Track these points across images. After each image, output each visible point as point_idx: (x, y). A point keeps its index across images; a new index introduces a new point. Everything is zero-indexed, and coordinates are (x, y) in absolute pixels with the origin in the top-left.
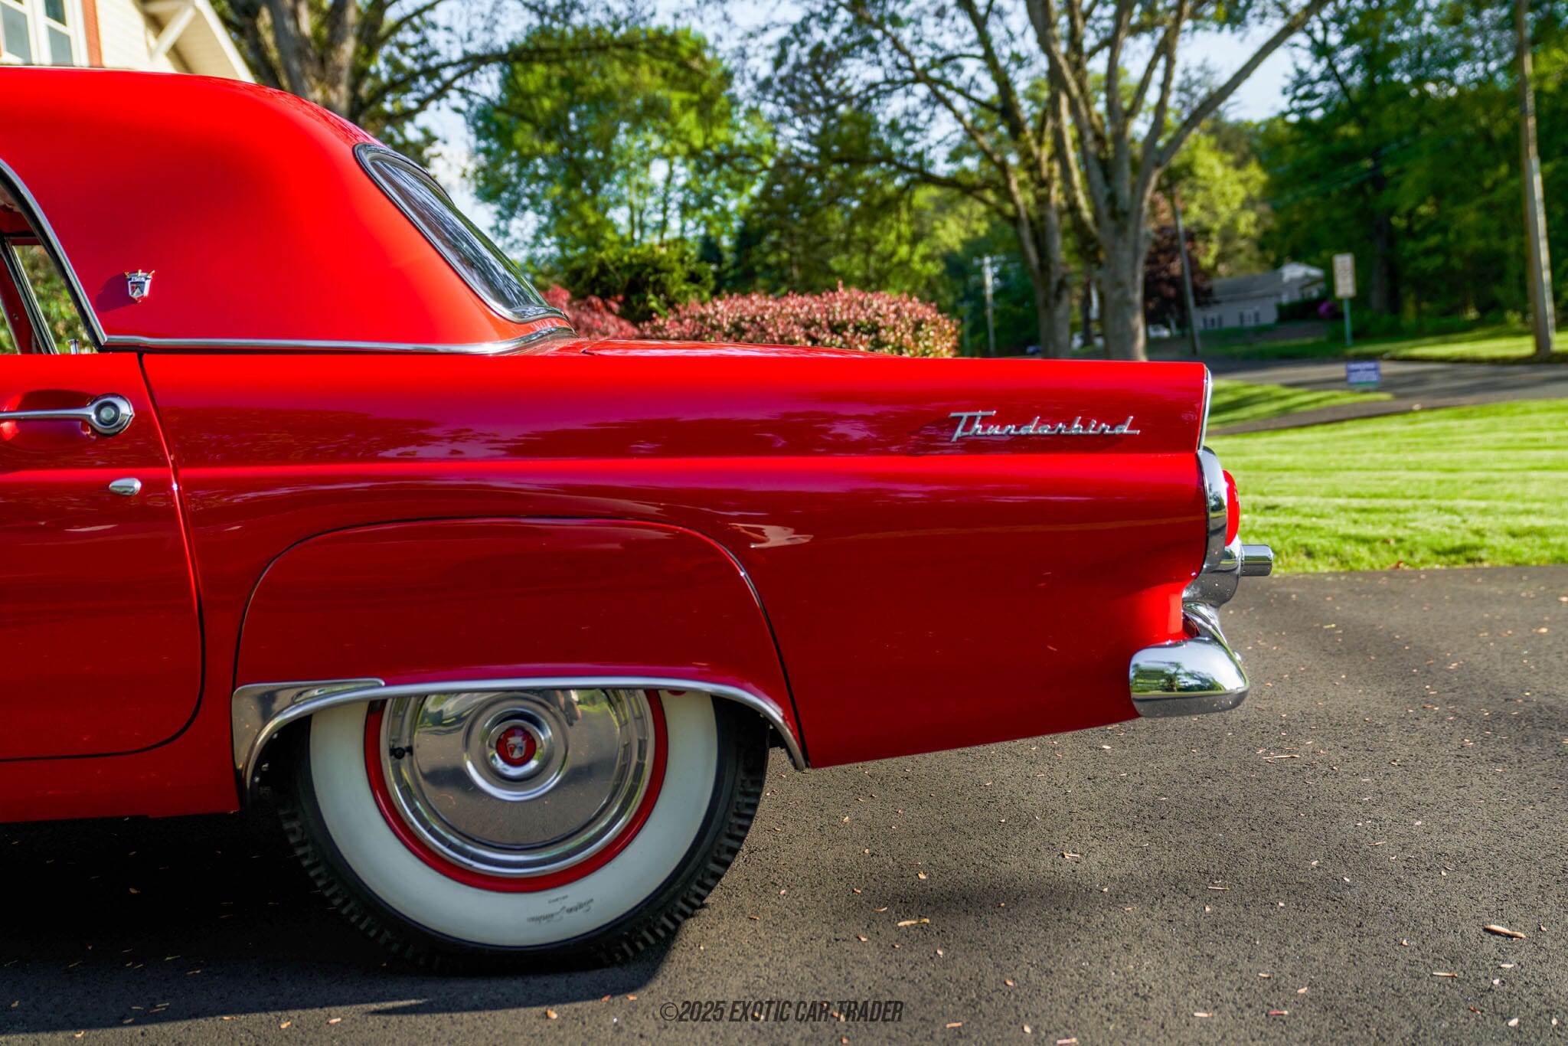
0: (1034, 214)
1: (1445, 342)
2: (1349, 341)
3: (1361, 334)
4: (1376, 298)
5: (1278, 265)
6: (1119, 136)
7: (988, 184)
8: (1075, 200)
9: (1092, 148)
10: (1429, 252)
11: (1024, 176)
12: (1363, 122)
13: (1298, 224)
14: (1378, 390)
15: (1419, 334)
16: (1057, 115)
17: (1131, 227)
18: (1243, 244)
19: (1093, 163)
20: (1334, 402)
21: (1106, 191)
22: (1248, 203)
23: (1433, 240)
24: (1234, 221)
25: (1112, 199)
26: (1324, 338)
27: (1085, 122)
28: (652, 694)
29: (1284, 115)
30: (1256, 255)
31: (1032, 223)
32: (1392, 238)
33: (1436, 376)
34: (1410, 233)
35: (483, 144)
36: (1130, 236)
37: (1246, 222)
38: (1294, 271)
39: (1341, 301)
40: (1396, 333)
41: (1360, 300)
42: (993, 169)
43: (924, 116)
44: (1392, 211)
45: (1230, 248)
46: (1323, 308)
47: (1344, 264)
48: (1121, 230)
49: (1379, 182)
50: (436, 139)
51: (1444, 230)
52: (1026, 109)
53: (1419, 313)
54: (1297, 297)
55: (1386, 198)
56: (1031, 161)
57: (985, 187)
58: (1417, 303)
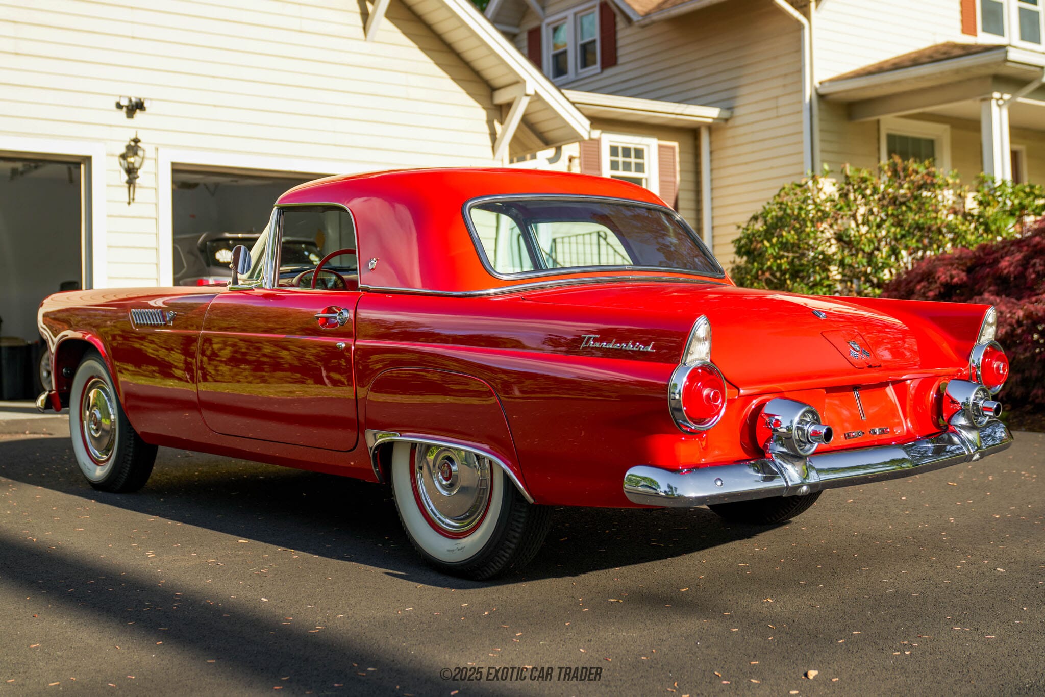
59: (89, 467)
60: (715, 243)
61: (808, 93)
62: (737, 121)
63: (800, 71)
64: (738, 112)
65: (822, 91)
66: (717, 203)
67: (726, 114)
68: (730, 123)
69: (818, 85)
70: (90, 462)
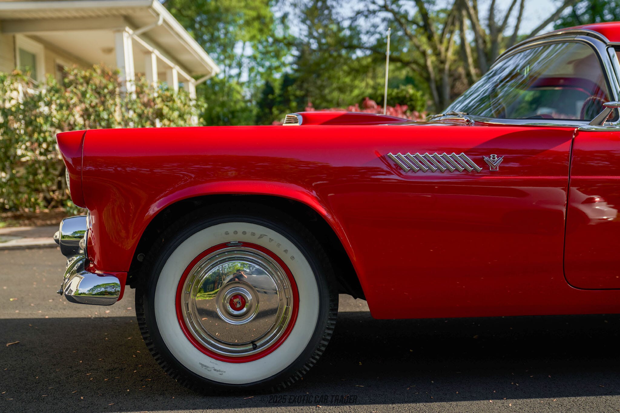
59: (217, 368)
70: (213, 360)
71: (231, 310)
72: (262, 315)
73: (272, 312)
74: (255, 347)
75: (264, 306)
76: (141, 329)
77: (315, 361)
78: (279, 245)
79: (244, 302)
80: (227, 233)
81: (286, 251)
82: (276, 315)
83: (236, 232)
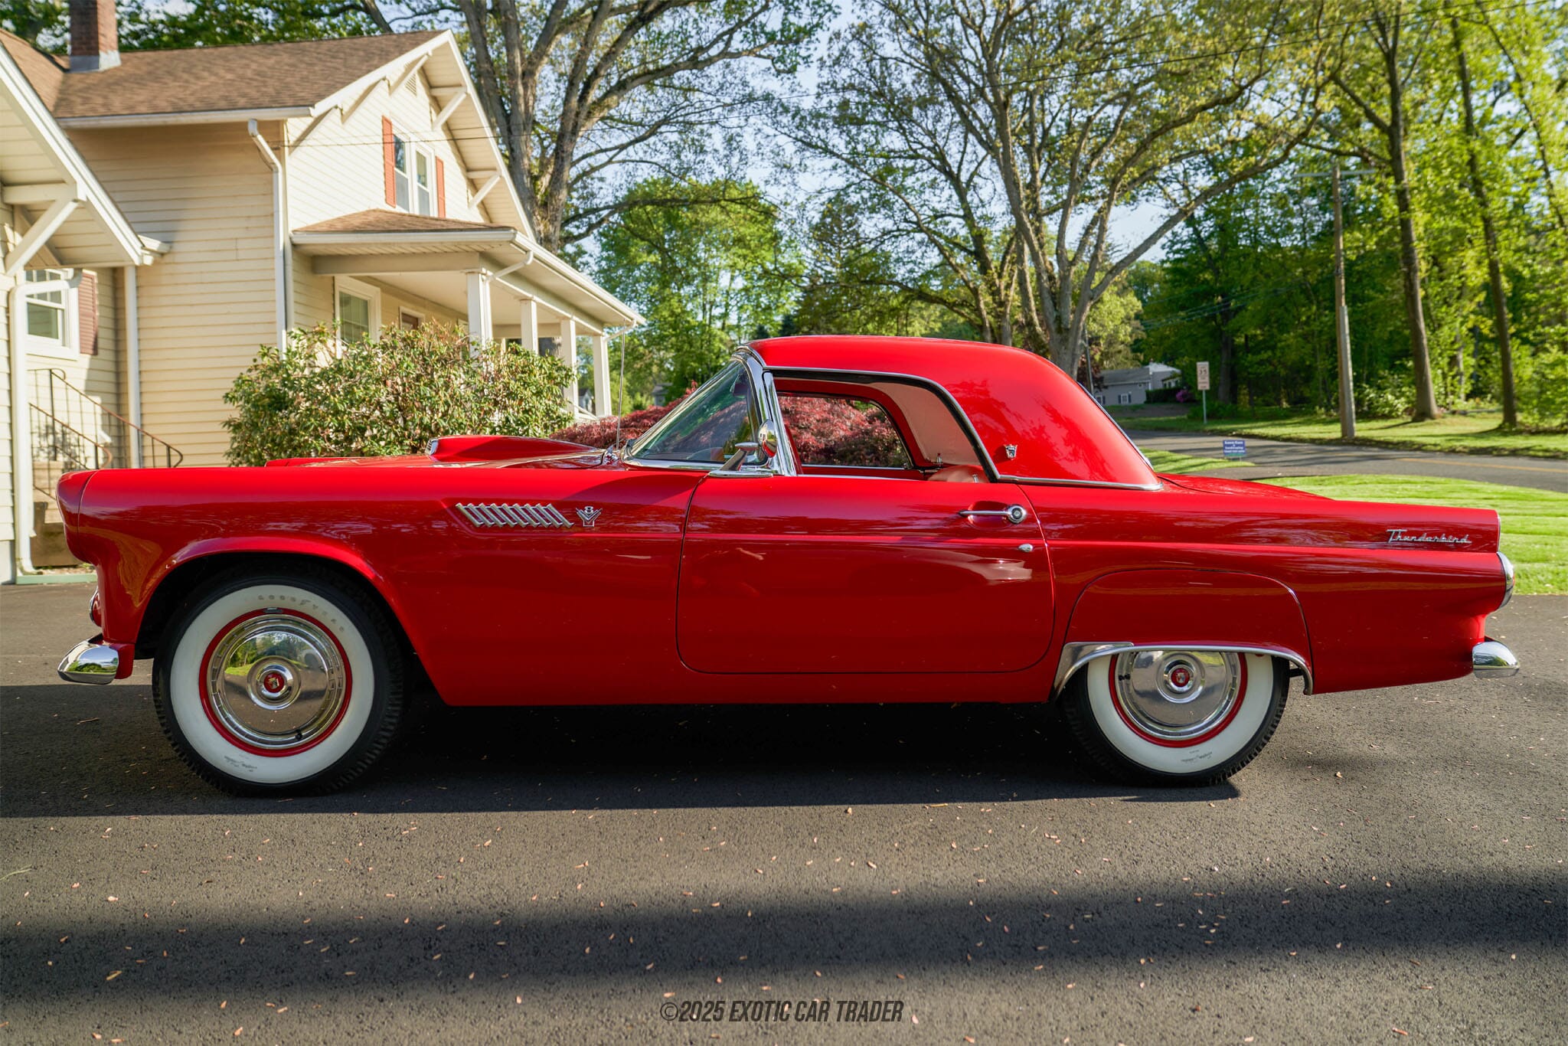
0: (995, 326)
1: (1273, 425)
2: (1205, 421)
3: (1213, 416)
4: (1222, 391)
5: (1146, 363)
6: (1064, 278)
7: (964, 304)
8: (1032, 319)
9: (1046, 285)
10: (1261, 363)
11: (989, 299)
12: (1216, 273)
13: (1168, 337)
14: (1244, 459)
15: (1254, 418)
16: (1020, 260)
17: (1071, 339)
18: (1121, 347)
19: (1046, 295)
20: (1214, 466)
21: (1055, 314)
22: (1127, 320)
23: (1265, 355)
24: (1116, 332)
25: (1059, 319)
26: (1185, 417)
27: (1043, 267)
28: (1242, 655)
29: (1163, 262)
30: (1131, 355)
31: (992, 331)
32: (1234, 351)
33: (1279, 450)
34: (1247, 348)
35: (605, 254)
36: (1070, 346)
37: (1125, 333)
38: (1157, 368)
39: (1201, 392)
40: (1236, 417)
41: (1212, 393)
42: (969, 291)
43: (919, 254)
44: (1237, 331)
45: (1112, 350)
46: (1179, 395)
47: (1203, 367)
48: (1064, 341)
49: (1228, 315)
50: (586, 253)
51: (1273, 348)
52: (993, 255)
53: (1251, 402)
54: (1160, 386)
55: (1233, 323)
56: (993, 288)
57: (962, 305)
58: (1251, 394)
59: (247, 762)
60: (143, 390)
61: (282, 240)
62: (178, 258)
63: (272, 216)
64: (177, 247)
65: (297, 240)
66: (145, 345)
67: (165, 248)
68: (167, 259)
69: (290, 232)
70: (245, 753)
71: (266, 693)
72: (306, 696)
73: (319, 694)
74: (300, 738)
75: (307, 686)
76: (158, 713)
77: (373, 757)
78: (325, 613)
79: (282, 680)
80: (261, 598)
81: (333, 620)
82: (324, 699)
83: (272, 597)
